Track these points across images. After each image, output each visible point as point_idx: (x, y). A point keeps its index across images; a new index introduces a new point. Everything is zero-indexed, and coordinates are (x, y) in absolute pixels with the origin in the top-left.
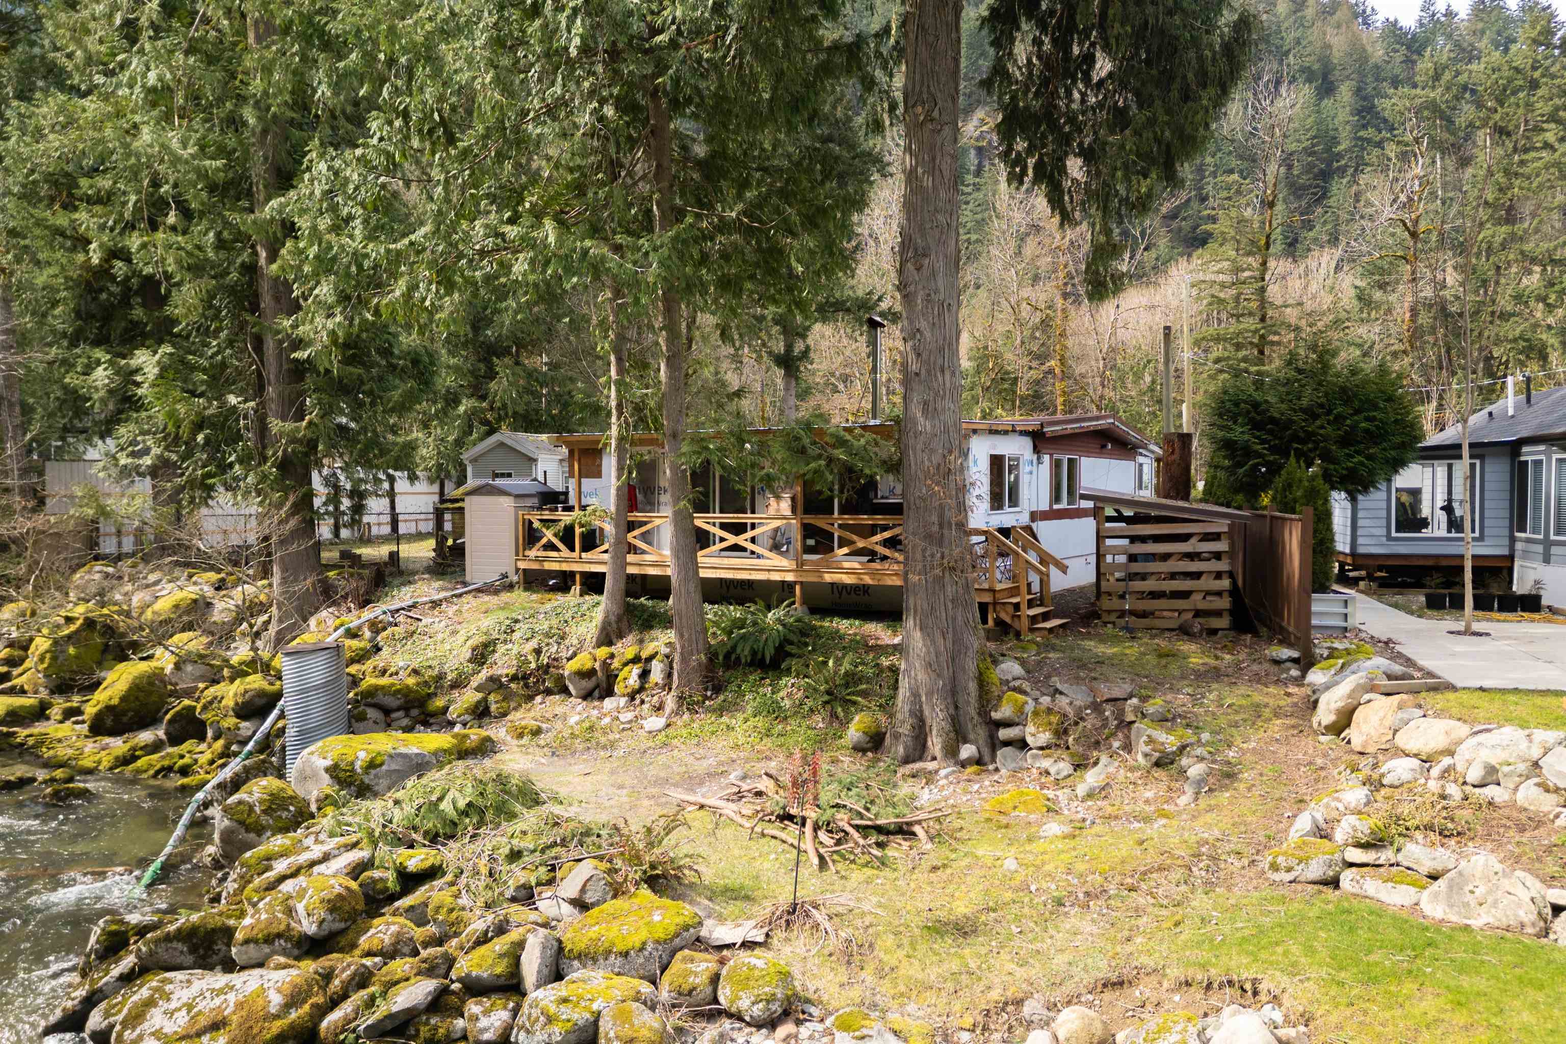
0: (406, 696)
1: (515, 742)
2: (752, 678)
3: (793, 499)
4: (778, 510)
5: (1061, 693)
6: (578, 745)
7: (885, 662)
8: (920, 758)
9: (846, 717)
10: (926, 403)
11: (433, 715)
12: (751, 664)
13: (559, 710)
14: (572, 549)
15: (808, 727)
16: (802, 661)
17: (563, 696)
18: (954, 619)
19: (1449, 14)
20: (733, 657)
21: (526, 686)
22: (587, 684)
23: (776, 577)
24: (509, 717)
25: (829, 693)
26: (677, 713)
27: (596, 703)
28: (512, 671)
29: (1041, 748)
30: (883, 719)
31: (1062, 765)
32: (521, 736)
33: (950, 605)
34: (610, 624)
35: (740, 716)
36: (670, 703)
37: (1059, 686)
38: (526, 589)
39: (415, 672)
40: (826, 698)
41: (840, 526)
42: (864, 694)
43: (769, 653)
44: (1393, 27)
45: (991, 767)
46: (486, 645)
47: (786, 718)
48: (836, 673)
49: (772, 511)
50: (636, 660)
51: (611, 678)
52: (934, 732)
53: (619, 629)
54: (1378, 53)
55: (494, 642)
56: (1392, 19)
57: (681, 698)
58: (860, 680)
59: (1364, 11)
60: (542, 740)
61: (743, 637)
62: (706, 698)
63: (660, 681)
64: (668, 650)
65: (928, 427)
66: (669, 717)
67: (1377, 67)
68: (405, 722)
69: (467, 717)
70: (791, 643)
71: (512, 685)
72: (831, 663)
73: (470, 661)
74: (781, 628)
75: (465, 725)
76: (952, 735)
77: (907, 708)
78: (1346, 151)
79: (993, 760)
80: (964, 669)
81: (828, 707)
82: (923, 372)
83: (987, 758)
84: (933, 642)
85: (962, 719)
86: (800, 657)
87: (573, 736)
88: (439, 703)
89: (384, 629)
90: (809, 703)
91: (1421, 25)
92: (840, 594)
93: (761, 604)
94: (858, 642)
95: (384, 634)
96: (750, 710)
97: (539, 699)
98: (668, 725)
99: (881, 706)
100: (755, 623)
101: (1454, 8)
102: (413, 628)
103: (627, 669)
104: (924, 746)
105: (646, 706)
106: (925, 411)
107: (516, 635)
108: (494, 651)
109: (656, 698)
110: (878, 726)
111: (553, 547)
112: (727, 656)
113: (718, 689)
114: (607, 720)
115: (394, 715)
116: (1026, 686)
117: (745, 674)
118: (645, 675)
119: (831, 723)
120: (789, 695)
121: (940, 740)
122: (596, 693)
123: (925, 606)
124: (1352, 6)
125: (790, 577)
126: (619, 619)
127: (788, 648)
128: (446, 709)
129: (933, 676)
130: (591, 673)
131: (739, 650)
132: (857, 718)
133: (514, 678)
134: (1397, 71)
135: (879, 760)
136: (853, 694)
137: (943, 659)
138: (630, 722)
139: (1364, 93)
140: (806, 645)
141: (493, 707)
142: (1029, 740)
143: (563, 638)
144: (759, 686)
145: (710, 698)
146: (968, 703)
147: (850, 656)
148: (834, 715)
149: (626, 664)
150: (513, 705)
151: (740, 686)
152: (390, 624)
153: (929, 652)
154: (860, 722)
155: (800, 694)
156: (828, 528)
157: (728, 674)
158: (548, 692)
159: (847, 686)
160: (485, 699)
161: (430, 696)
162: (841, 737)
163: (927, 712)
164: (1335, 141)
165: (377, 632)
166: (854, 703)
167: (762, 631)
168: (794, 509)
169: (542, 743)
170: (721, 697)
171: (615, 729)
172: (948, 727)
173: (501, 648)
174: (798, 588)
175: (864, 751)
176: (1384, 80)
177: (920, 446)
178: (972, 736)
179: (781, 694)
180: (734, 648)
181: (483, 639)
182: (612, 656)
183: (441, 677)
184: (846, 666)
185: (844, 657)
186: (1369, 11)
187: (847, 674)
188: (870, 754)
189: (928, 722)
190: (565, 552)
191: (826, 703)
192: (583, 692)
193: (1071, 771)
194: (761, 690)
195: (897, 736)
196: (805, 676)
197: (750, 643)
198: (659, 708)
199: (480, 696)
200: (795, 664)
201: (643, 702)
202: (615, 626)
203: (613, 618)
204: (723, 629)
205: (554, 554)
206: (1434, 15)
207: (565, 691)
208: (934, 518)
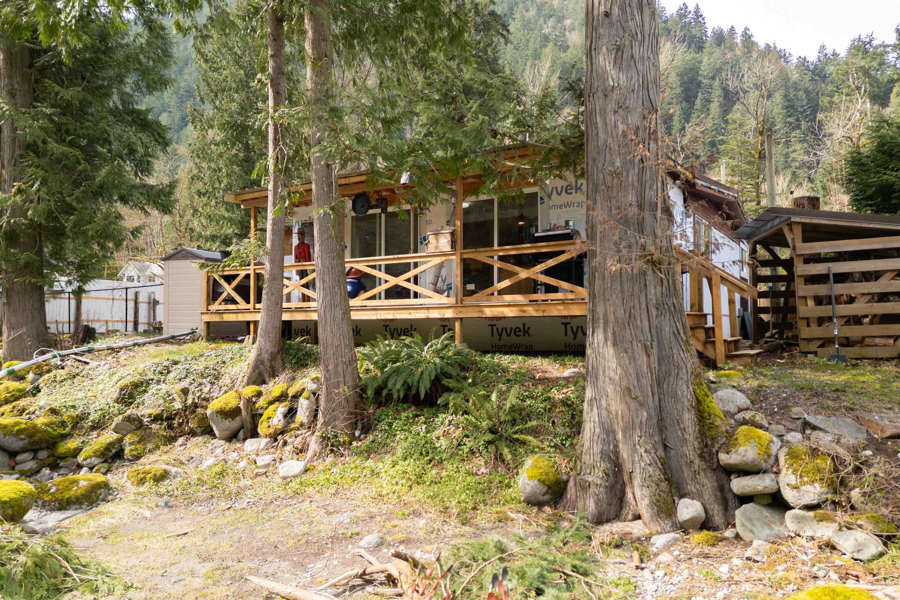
0: (30, 436)
1: (134, 489)
2: (404, 415)
3: (453, 234)
4: (437, 247)
5: (814, 428)
6: (203, 493)
7: (557, 395)
8: (617, 517)
9: (514, 460)
10: (619, 49)
11: (63, 457)
12: (405, 400)
13: (195, 452)
14: (248, 302)
15: (468, 473)
16: (461, 395)
17: (206, 437)
18: (660, 330)
19: (835, 54)
20: (385, 392)
21: (170, 427)
22: (232, 424)
23: (435, 314)
24: (142, 460)
25: (492, 431)
26: (319, 455)
27: (238, 445)
28: (155, 411)
29: (809, 508)
30: (563, 463)
31: (859, 535)
32: (142, 481)
33: (654, 312)
34: (262, 362)
35: (388, 459)
36: (314, 446)
37: (810, 419)
38: (208, 340)
39: (54, 411)
40: (489, 437)
41: (501, 258)
42: (535, 432)
43: (424, 387)
44: (803, 62)
45: (729, 533)
46: (136, 385)
47: (441, 461)
48: (500, 408)
49: (431, 248)
50: (281, 398)
51: (256, 417)
52: (637, 482)
53: (272, 367)
54: (795, 76)
55: (148, 383)
56: (803, 57)
57: (324, 438)
58: (529, 417)
59: (785, 55)
60: (164, 486)
61: (397, 371)
62: (353, 438)
63: (305, 420)
64: (314, 386)
65: (623, 78)
66: (311, 460)
67: (795, 83)
68: (31, 465)
69: (95, 461)
70: (449, 376)
71: (153, 426)
72: (494, 397)
73: (117, 401)
74: (437, 360)
75: (91, 469)
76: (664, 485)
77: (597, 448)
78: (779, 130)
79: (730, 524)
80: (675, 396)
81: (492, 448)
82: (616, 10)
83: (718, 519)
84: (633, 359)
85: (673, 463)
86: (459, 391)
87: (201, 482)
88: (71, 444)
89: (49, 371)
90: (469, 443)
91: (820, 61)
92: (500, 335)
93: (418, 338)
94: (523, 375)
95: (46, 376)
96: (399, 452)
97: (181, 440)
98: (306, 470)
99: (556, 446)
100: (410, 356)
101: (838, 51)
102: (77, 371)
103: (272, 407)
104: (621, 500)
105: (288, 448)
106: (618, 62)
107: (171, 375)
108: (145, 391)
109: (299, 439)
110: (558, 471)
111: (233, 301)
112: (378, 391)
113: (367, 429)
114: (243, 464)
115: (19, 458)
116: (760, 418)
117: (398, 412)
118: (291, 413)
119: (496, 467)
120: (446, 434)
121: (646, 492)
122: (241, 434)
123: (620, 313)
124: (778, 52)
125: (449, 314)
126: (273, 357)
127: (445, 382)
128: (77, 451)
129: (633, 405)
130: (235, 412)
131: (390, 385)
132: (529, 462)
133: (157, 419)
134: (807, 85)
135: (561, 518)
136: (521, 432)
137: (646, 382)
138: (268, 465)
139: (788, 98)
140: (465, 378)
141: (127, 450)
142: (789, 495)
143: (217, 378)
144: (412, 424)
145: (359, 439)
146: (685, 441)
147: (515, 389)
148: (499, 458)
149: (271, 403)
150: (150, 446)
151: (390, 425)
152: (57, 367)
153: (626, 373)
154: (535, 466)
155: (459, 432)
156: (488, 261)
157: (379, 412)
158: (193, 433)
159: (514, 422)
160: (121, 440)
161: (64, 437)
162: (509, 486)
163: (625, 453)
164: (773, 124)
165: (41, 375)
166: (524, 443)
167: (418, 364)
168: (453, 244)
169: (163, 490)
170: (370, 437)
171: (248, 473)
172: (657, 474)
173: (153, 388)
174: (457, 325)
175: (540, 505)
176: (800, 90)
177: (611, 106)
178: (691, 488)
179: (437, 433)
180: (385, 383)
181: (136, 378)
182: (259, 394)
183: (83, 417)
184: (512, 400)
185: (509, 390)
186: (787, 55)
187: (512, 407)
188: (547, 509)
189: (627, 466)
190: (242, 305)
191: (490, 442)
192: (226, 433)
193: (881, 548)
194: (414, 428)
195: (584, 487)
196: (466, 412)
197: (404, 376)
198: (301, 451)
199: (115, 436)
200: (452, 399)
201: (285, 443)
202: (268, 364)
203: (266, 356)
204: (375, 363)
205: (233, 307)
206: (826, 55)
207: (209, 432)
208: (632, 198)
